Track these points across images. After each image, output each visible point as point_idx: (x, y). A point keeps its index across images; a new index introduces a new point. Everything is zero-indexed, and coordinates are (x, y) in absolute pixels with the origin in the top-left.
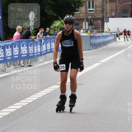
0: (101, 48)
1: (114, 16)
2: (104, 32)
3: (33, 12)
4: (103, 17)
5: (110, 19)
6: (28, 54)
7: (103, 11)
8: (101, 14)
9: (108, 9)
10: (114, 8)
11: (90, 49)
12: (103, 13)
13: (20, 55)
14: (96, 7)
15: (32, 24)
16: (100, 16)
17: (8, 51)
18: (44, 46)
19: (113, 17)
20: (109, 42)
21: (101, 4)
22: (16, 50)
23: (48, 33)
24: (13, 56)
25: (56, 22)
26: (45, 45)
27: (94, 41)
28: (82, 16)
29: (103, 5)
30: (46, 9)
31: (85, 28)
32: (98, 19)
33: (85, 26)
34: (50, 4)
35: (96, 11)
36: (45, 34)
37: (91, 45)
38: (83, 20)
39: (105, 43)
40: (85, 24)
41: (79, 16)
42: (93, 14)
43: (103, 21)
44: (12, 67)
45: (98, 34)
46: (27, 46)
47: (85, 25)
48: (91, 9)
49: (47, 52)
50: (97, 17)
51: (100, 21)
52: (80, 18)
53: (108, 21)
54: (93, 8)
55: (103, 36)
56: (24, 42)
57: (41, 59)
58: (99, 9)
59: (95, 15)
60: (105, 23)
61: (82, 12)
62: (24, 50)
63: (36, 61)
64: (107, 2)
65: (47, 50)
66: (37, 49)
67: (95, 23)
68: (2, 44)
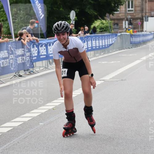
0: (140, 47)
1: (153, 15)
2: (143, 31)
3: (74, 11)
4: (143, 17)
5: (149, 18)
7: (142, 10)
8: (141, 14)
9: (147, 8)
11: (130, 47)
12: (142, 13)
14: (135, 7)
16: (140, 16)
19: (152, 17)
20: (149, 41)
21: (140, 4)
25: (96, 22)
26: (86, 43)
28: (121, 16)
29: (142, 5)
30: (87, 9)
31: (125, 27)
32: (137, 19)
33: (125, 25)
34: (90, 3)
35: (135, 10)
37: (131, 43)
38: (122, 20)
39: (144, 42)
40: (125, 23)
41: (119, 16)
42: (132, 13)
43: (142, 21)
45: (138, 33)
48: (130, 9)
50: (137, 16)
51: (139, 20)
52: (119, 18)
53: (147, 21)
54: (132, 7)
55: (143, 35)
58: (138, 9)
59: (134, 14)
60: (145, 23)
61: (121, 11)
64: (146, 2)
65: (88, 48)
67: (134, 22)
68: (44, 41)
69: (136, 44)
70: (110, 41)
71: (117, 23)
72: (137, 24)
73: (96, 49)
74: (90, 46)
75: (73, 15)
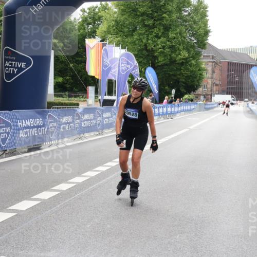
0: (210, 111)
2: (211, 102)
4: (212, 94)
5: (215, 95)
6: (171, 112)
7: (211, 90)
9: (214, 89)
10: (218, 89)
11: (204, 110)
13: (167, 112)
14: (208, 88)
15: (173, 96)
16: (210, 93)
17: (161, 110)
18: (180, 108)
20: (215, 107)
21: (211, 87)
22: (165, 109)
23: (182, 101)
24: (163, 112)
25: (186, 95)
27: (206, 106)
28: (200, 93)
30: (181, 88)
32: (209, 95)
34: (183, 86)
36: (180, 101)
37: (205, 108)
38: (200, 95)
39: (212, 108)
41: (198, 93)
43: (211, 96)
44: (162, 118)
45: (209, 103)
46: (171, 107)
47: (202, 98)
49: (181, 111)
53: (214, 96)
54: (206, 89)
55: (212, 104)
56: (169, 105)
57: (178, 115)
58: (209, 90)
59: (207, 92)
60: (213, 97)
61: (200, 91)
62: (169, 109)
63: (175, 115)
64: (214, 86)
66: (176, 109)
67: (207, 97)
68: (157, 105)
69: (207, 109)
70: (194, 107)
71: (198, 97)
72: (208, 98)
73: (185, 111)
74: (182, 109)
75: (173, 91)
